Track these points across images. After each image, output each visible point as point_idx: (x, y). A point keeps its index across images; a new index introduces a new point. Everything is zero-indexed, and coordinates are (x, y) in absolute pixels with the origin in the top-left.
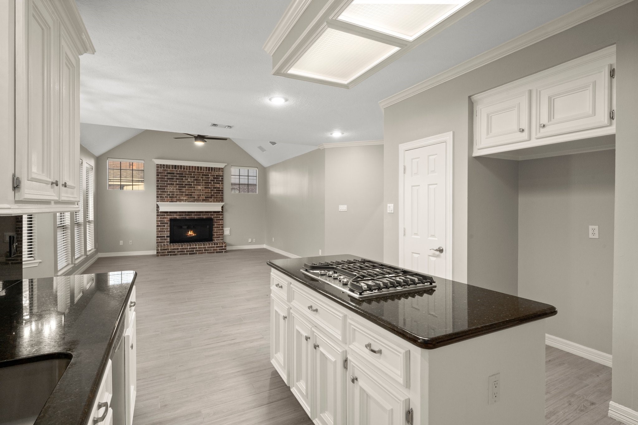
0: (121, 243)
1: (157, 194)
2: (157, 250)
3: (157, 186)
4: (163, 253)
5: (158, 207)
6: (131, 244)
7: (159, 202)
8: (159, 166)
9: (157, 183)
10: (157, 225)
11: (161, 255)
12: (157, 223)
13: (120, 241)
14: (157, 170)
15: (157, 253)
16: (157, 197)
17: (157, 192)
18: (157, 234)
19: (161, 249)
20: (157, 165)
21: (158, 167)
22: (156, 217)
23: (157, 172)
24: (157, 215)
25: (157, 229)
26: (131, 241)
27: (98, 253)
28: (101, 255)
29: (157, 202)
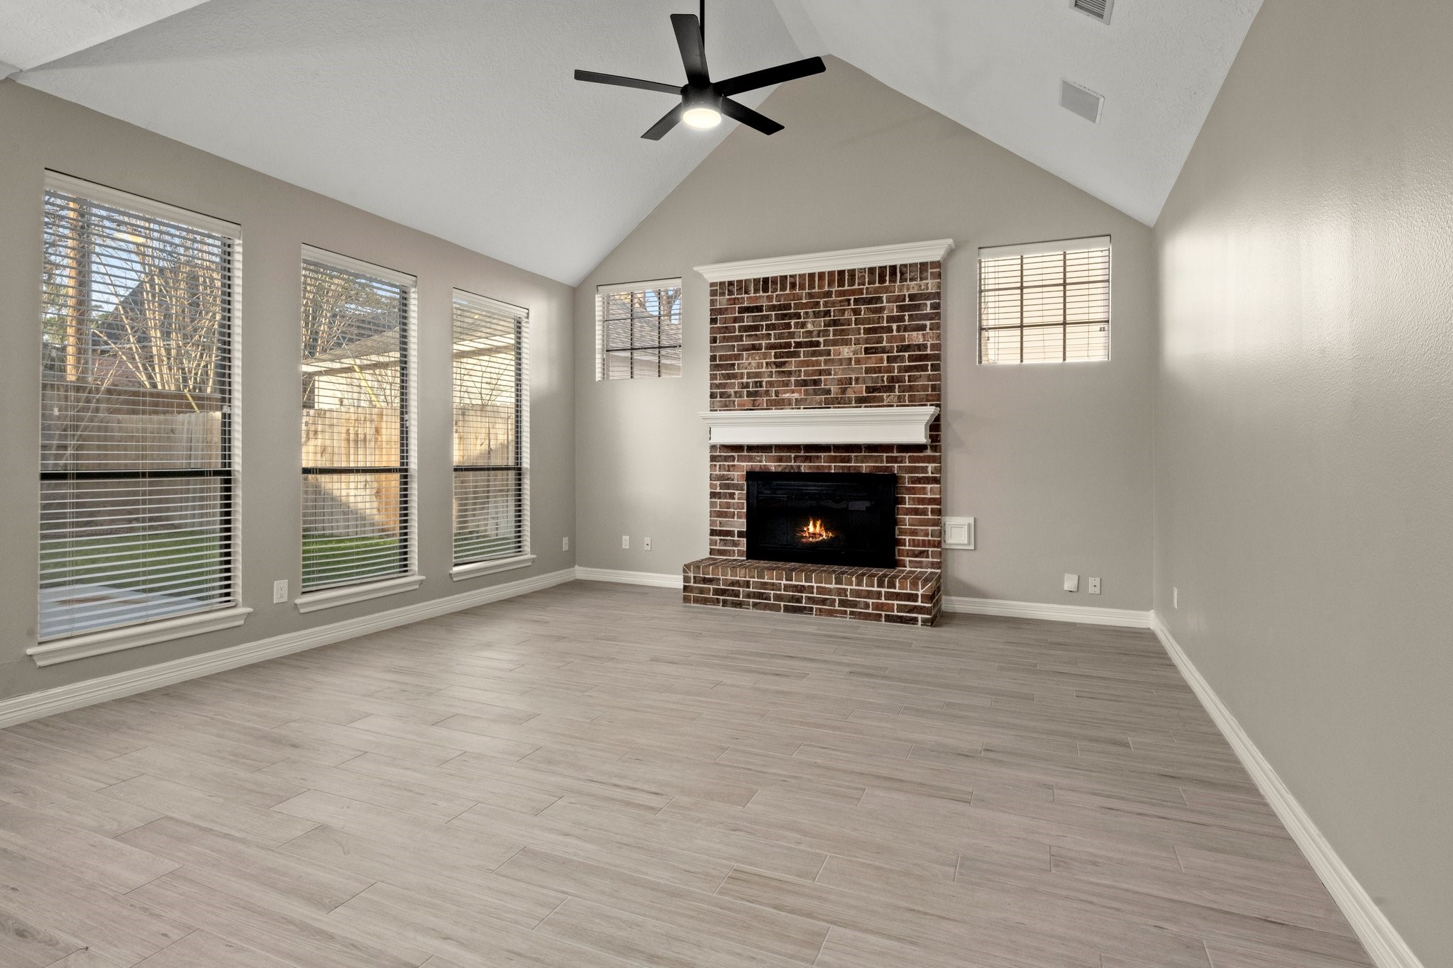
0: (626, 542)
1: (711, 384)
2: (686, 579)
3: (711, 356)
4: (701, 591)
5: (710, 430)
6: (649, 548)
7: (716, 410)
8: (717, 290)
10: (711, 493)
11: (696, 600)
12: (711, 484)
13: (624, 537)
14: (712, 302)
15: (685, 589)
16: (713, 396)
17: (712, 378)
18: (712, 523)
19: (694, 578)
20: (712, 285)
21: (713, 293)
23: (712, 310)
24: (712, 459)
25: (711, 505)
26: (647, 540)
27: (574, 567)
28: (580, 573)
29: (711, 410)
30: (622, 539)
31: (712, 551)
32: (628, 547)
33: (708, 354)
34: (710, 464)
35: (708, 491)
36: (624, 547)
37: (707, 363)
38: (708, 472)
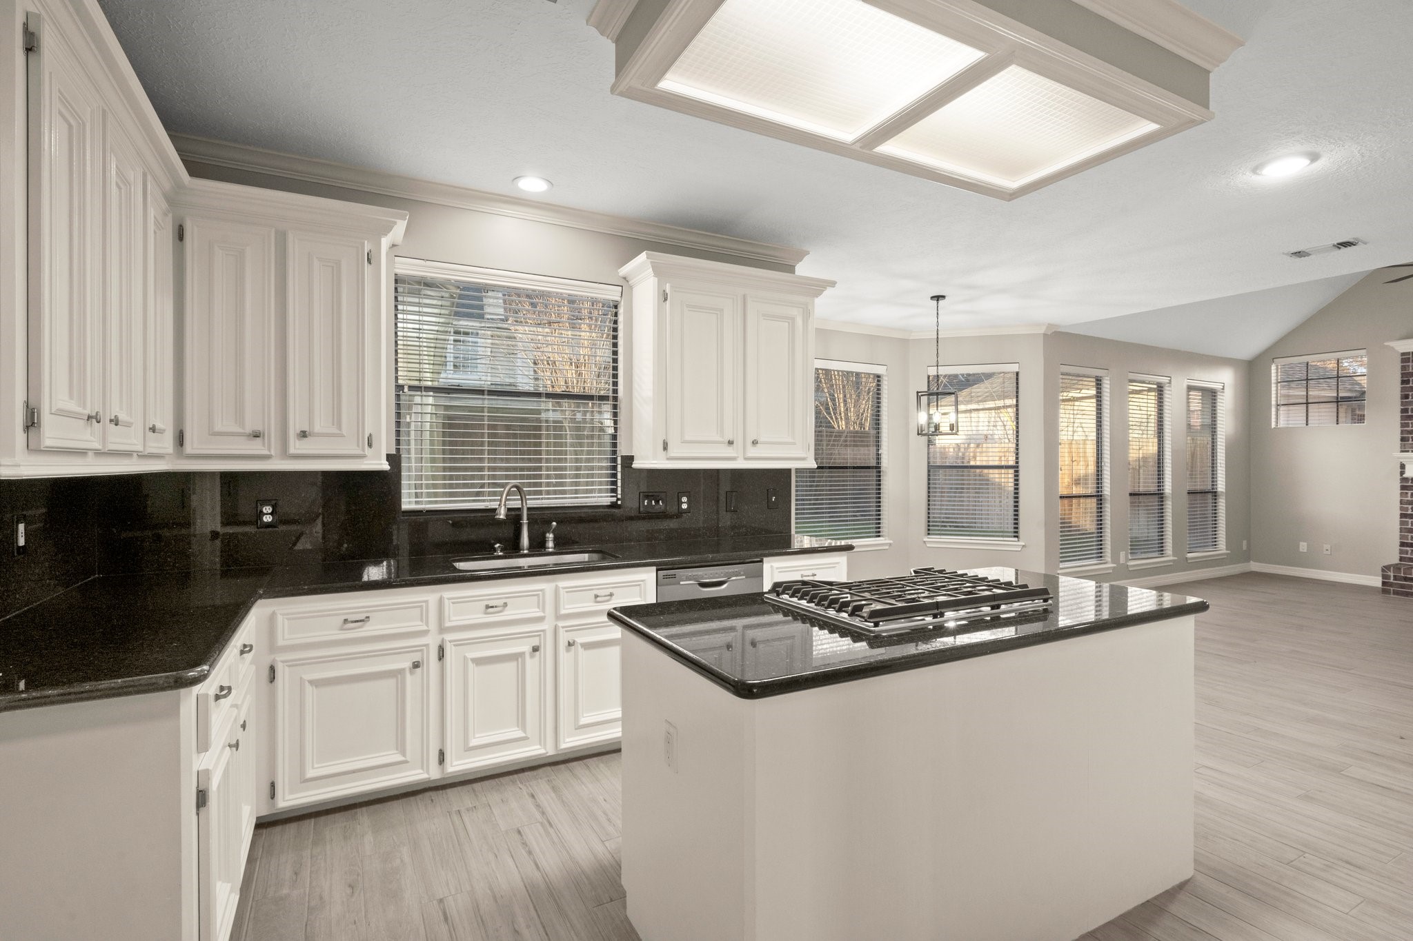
0: (1303, 547)
1: (1402, 432)
2: (1384, 577)
3: (1404, 411)
4: (1402, 586)
5: (1403, 466)
6: (1329, 553)
7: (1408, 451)
8: (1409, 358)
9: (1402, 404)
10: (1401, 514)
11: (1396, 593)
12: (1401, 509)
13: (1301, 543)
14: (1403, 368)
15: (1384, 583)
16: (1403, 439)
17: (1403, 425)
18: (1402, 537)
19: (1395, 576)
20: (1403, 354)
21: (1403, 361)
22: (1399, 491)
23: (1403, 375)
24: (1403, 488)
25: (1402, 523)
26: (1327, 546)
27: (1249, 562)
28: (1255, 566)
29: (1402, 451)
30: (1299, 545)
31: (1401, 559)
32: (1305, 551)
33: (1398, 408)
34: (1400, 492)
35: (1398, 512)
36: (1301, 550)
37: (1398, 415)
38: (1398, 498)
